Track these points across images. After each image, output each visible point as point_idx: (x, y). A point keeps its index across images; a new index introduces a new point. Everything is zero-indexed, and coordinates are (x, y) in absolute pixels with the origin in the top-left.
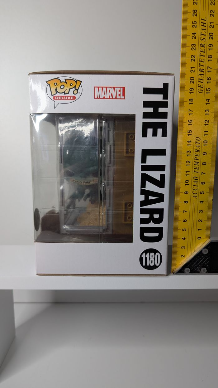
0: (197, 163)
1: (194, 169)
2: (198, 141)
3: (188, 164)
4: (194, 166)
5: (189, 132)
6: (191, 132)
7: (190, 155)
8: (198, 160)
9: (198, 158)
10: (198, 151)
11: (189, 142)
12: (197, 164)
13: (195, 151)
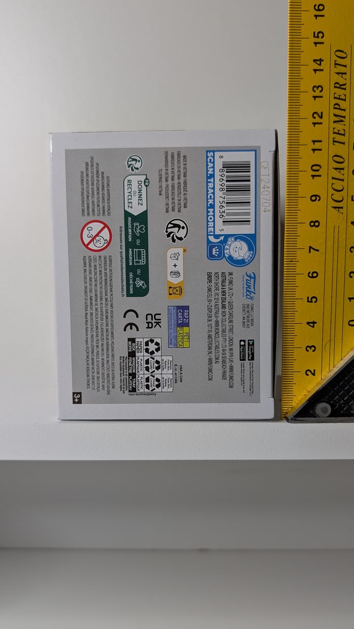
0: (340, 119)
1: (332, 136)
2: (340, 61)
3: (318, 120)
4: (333, 125)
5: (318, 37)
6: (322, 37)
7: (322, 97)
8: (342, 111)
9: (343, 104)
10: (341, 86)
11: (319, 62)
12: (342, 121)
13: (335, 87)
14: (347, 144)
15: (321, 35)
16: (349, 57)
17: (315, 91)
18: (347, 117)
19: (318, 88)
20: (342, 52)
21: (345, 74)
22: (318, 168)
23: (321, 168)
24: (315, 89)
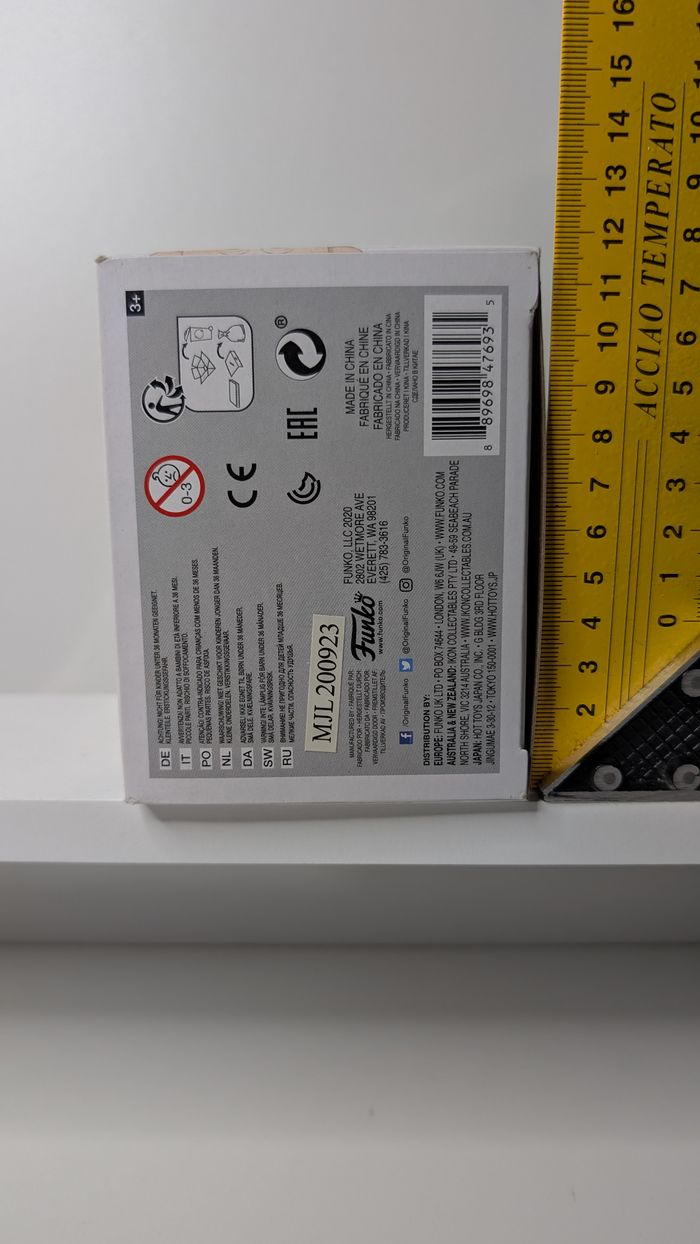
0: (656, 233)
1: (641, 266)
2: (662, 116)
3: (614, 234)
4: (643, 245)
5: (620, 67)
6: (628, 67)
7: (623, 189)
9: (663, 204)
10: (661, 167)
11: (619, 119)
12: (661, 237)
13: (650, 169)
14: (668, 283)
15: (625, 63)
16: (679, 108)
17: (609, 177)
18: (671, 230)
19: (616, 170)
20: (666, 96)
21: (671, 141)
22: (610, 329)
23: (616, 326)
24: (611, 172)
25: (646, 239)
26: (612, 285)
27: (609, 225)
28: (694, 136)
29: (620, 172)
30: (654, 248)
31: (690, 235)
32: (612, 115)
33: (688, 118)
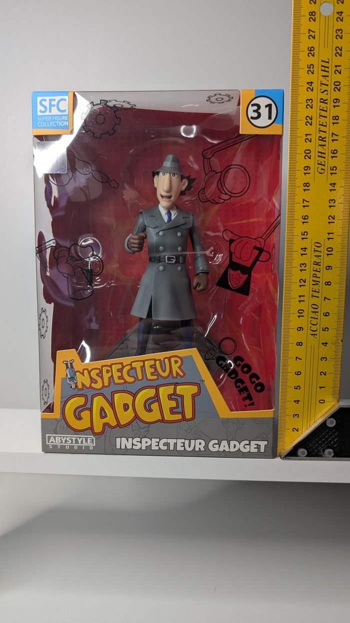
0: (316, 283)
1: (311, 293)
2: (317, 249)
3: (303, 283)
5: (304, 235)
7: (305, 270)
8: (318, 279)
9: (318, 274)
10: (317, 264)
11: (304, 250)
13: (314, 264)
14: (320, 298)
15: (306, 234)
16: (323, 246)
17: (301, 267)
18: (321, 282)
19: (303, 265)
20: (319, 243)
21: (320, 256)
22: (302, 312)
23: (303, 311)
24: (302, 265)
25: (313, 285)
26: (302, 298)
27: (301, 281)
28: (328, 255)
29: (304, 265)
30: (316, 287)
31: (328, 283)
32: (302, 249)
33: (326, 249)
